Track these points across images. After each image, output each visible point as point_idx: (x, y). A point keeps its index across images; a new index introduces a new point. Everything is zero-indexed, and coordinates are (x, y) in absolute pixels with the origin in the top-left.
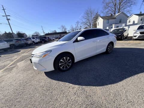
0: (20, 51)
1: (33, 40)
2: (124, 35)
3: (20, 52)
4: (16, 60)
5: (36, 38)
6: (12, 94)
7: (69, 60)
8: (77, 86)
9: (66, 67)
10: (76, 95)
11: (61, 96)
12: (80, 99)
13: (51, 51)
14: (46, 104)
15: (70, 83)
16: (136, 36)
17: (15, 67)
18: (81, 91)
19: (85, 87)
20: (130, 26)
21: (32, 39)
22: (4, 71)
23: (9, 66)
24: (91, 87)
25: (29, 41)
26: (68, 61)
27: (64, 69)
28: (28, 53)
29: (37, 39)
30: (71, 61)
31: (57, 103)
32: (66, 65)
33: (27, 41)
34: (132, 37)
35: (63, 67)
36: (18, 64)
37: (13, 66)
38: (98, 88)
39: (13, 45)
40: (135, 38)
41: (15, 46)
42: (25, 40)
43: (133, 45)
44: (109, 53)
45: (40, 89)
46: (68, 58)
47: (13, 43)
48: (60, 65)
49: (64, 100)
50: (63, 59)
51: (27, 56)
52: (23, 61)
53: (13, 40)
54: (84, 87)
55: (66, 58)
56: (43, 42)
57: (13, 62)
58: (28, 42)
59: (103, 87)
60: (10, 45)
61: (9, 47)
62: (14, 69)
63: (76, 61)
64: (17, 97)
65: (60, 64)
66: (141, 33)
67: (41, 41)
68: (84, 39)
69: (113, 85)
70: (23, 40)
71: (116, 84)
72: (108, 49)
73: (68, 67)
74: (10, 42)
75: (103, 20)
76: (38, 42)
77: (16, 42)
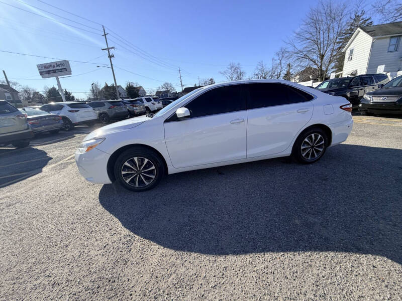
1: (147, 104)
5: (153, 101)
7: (149, 165)
8: (125, 231)
9: (141, 182)
10: (105, 250)
13: (104, 139)
14: (46, 247)
18: (121, 246)
19: (140, 238)
21: (145, 101)
22: (54, 167)
23: (68, 160)
24: (152, 243)
25: (137, 108)
26: (146, 167)
27: (135, 184)
29: (156, 103)
30: (153, 168)
32: (140, 177)
33: (133, 106)
39: (105, 113)
41: (108, 116)
42: (129, 105)
46: (146, 160)
47: (106, 111)
48: (125, 175)
49: (76, 252)
50: (133, 162)
53: (105, 104)
54: (137, 237)
58: (135, 108)
60: (100, 114)
61: (96, 118)
65: (123, 173)
68: (188, 114)
70: (125, 103)
71: (212, 258)
72: (302, 148)
73: (147, 183)
74: (99, 108)
75: (372, 40)
76: (157, 109)
77: (109, 108)
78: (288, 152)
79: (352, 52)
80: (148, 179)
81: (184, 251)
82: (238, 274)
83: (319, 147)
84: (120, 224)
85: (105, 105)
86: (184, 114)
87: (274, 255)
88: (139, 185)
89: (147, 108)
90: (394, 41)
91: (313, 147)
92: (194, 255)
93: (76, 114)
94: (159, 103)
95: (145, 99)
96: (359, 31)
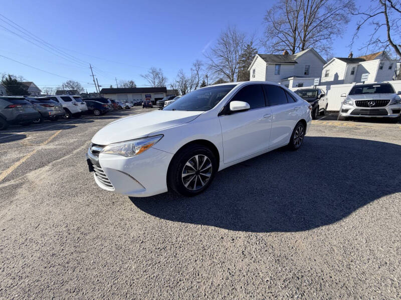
0: (24, 137)
1: (65, 104)
2: (318, 106)
3: (25, 141)
4: (17, 164)
5: (74, 100)
6: (42, 268)
7: (207, 163)
9: (199, 183)
10: (249, 257)
11: (206, 264)
12: (262, 267)
13: (160, 136)
14: (169, 288)
16: (346, 111)
17: (22, 184)
18: (258, 247)
19: (263, 234)
20: (332, 86)
21: (61, 100)
25: (53, 108)
26: (204, 166)
27: (193, 187)
28: (57, 143)
29: (79, 103)
30: (211, 165)
31: (202, 284)
32: (198, 178)
33: (45, 106)
34: (338, 112)
35: (191, 185)
36: (31, 175)
37: (12, 182)
38: (298, 235)
40: (344, 114)
41: (5, 119)
42: (38, 105)
44: (297, 149)
45: (135, 248)
46: (206, 158)
48: (185, 178)
50: (194, 161)
51: (55, 151)
52: (47, 168)
54: (260, 234)
55: (201, 158)
56: (97, 112)
57: (9, 171)
58: (48, 109)
59: (310, 232)
62: (22, 192)
63: (222, 166)
64: (65, 278)
65: (183, 175)
66: (359, 104)
67: (92, 109)
68: (249, 107)
69: (331, 226)
71: (337, 225)
72: (295, 137)
73: (203, 184)
75: (266, 64)
76: (80, 111)
77: (7, 107)
79: (254, 71)
80: (204, 178)
88: (196, 188)
89: (65, 109)
90: (277, 67)
91: (299, 137)
94: (82, 104)
95: (61, 97)
96: (257, 57)
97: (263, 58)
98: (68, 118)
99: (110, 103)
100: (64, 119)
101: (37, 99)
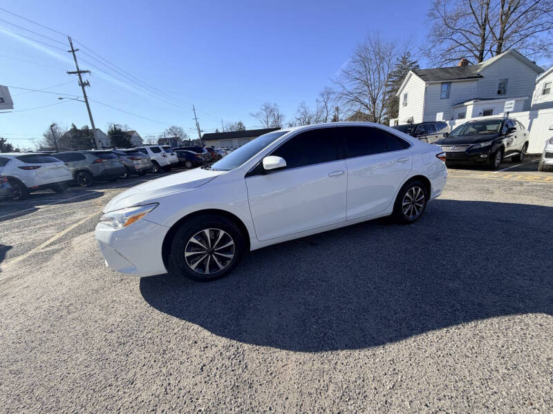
0: (102, 194)
1: (153, 156)
4: (74, 226)
5: (163, 151)
6: (10, 344)
7: (226, 239)
8: (222, 341)
9: (213, 265)
10: (205, 374)
12: (210, 391)
13: (154, 204)
14: (92, 392)
15: (206, 328)
17: (62, 249)
18: (227, 363)
19: (250, 346)
20: (540, 112)
21: (150, 151)
22: (24, 261)
23: (46, 246)
24: (273, 349)
25: (139, 162)
26: (221, 244)
27: (204, 270)
29: (168, 155)
30: (232, 243)
31: (127, 395)
32: (212, 258)
33: (132, 159)
35: (201, 266)
36: (77, 240)
37: (56, 247)
38: (295, 356)
39: (85, 171)
41: (92, 175)
42: (125, 158)
43: (531, 191)
45: (98, 337)
46: (222, 233)
47: (87, 166)
48: (189, 258)
49: (154, 387)
50: (202, 237)
53: (85, 155)
54: (246, 346)
55: (214, 233)
56: (189, 164)
57: (63, 233)
58: (135, 162)
59: (316, 356)
60: (76, 173)
61: (71, 178)
62: (57, 257)
63: (255, 244)
64: (19, 357)
65: (187, 254)
67: (184, 159)
69: (356, 353)
70: (119, 155)
71: (369, 352)
72: (404, 204)
73: (221, 267)
74: (76, 162)
75: (424, 84)
76: (169, 163)
77: (94, 162)
78: (389, 210)
79: (406, 96)
80: (223, 260)
81: (326, 351)
82: (411, 365)
83: (419, 202)
84: (207, 333)
85: (85, 158)
86: (278, 164)
87: (438, 333)
88: (210, 271)
89: (154, 161)
90: (445, 87)
91: (413, 203)
92: (342, 353)
93: (33, 173)
94: (172, 154)
95: (151, 148)
96: (411, 75)
97: (420, 76)
98: (157, 172)
99: (206, 152)
100: (151, 173)
101: (124, 152)
